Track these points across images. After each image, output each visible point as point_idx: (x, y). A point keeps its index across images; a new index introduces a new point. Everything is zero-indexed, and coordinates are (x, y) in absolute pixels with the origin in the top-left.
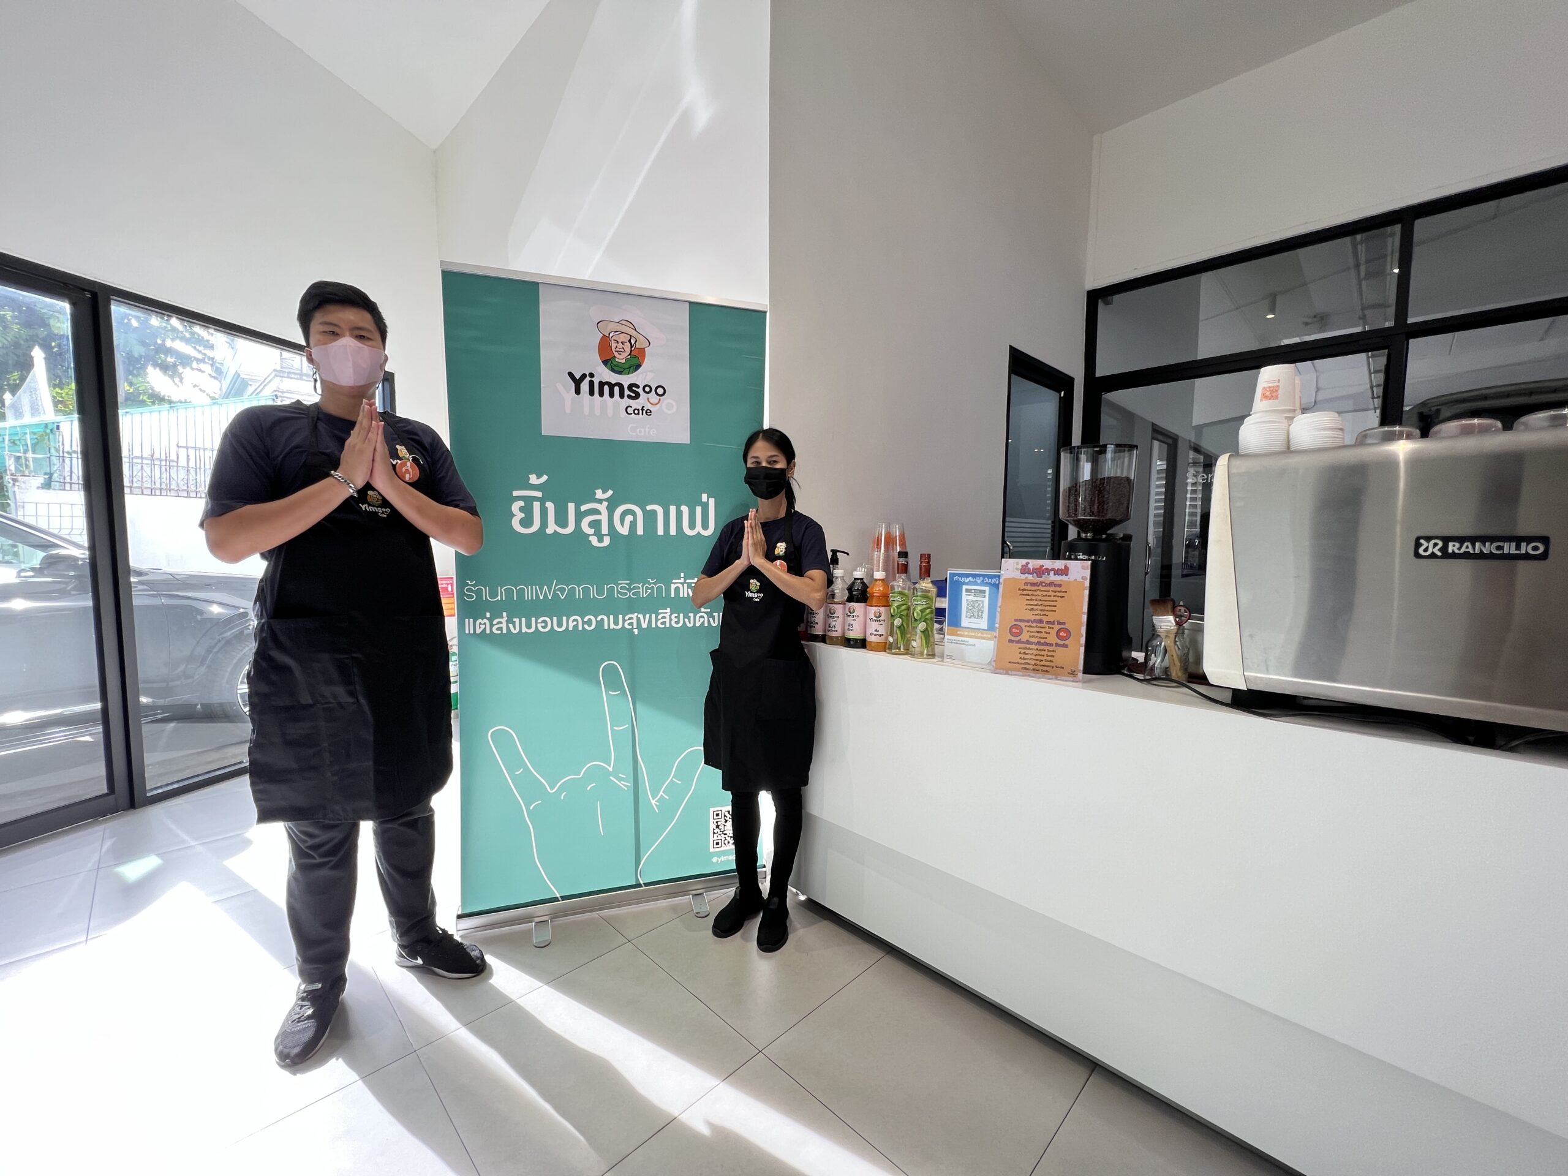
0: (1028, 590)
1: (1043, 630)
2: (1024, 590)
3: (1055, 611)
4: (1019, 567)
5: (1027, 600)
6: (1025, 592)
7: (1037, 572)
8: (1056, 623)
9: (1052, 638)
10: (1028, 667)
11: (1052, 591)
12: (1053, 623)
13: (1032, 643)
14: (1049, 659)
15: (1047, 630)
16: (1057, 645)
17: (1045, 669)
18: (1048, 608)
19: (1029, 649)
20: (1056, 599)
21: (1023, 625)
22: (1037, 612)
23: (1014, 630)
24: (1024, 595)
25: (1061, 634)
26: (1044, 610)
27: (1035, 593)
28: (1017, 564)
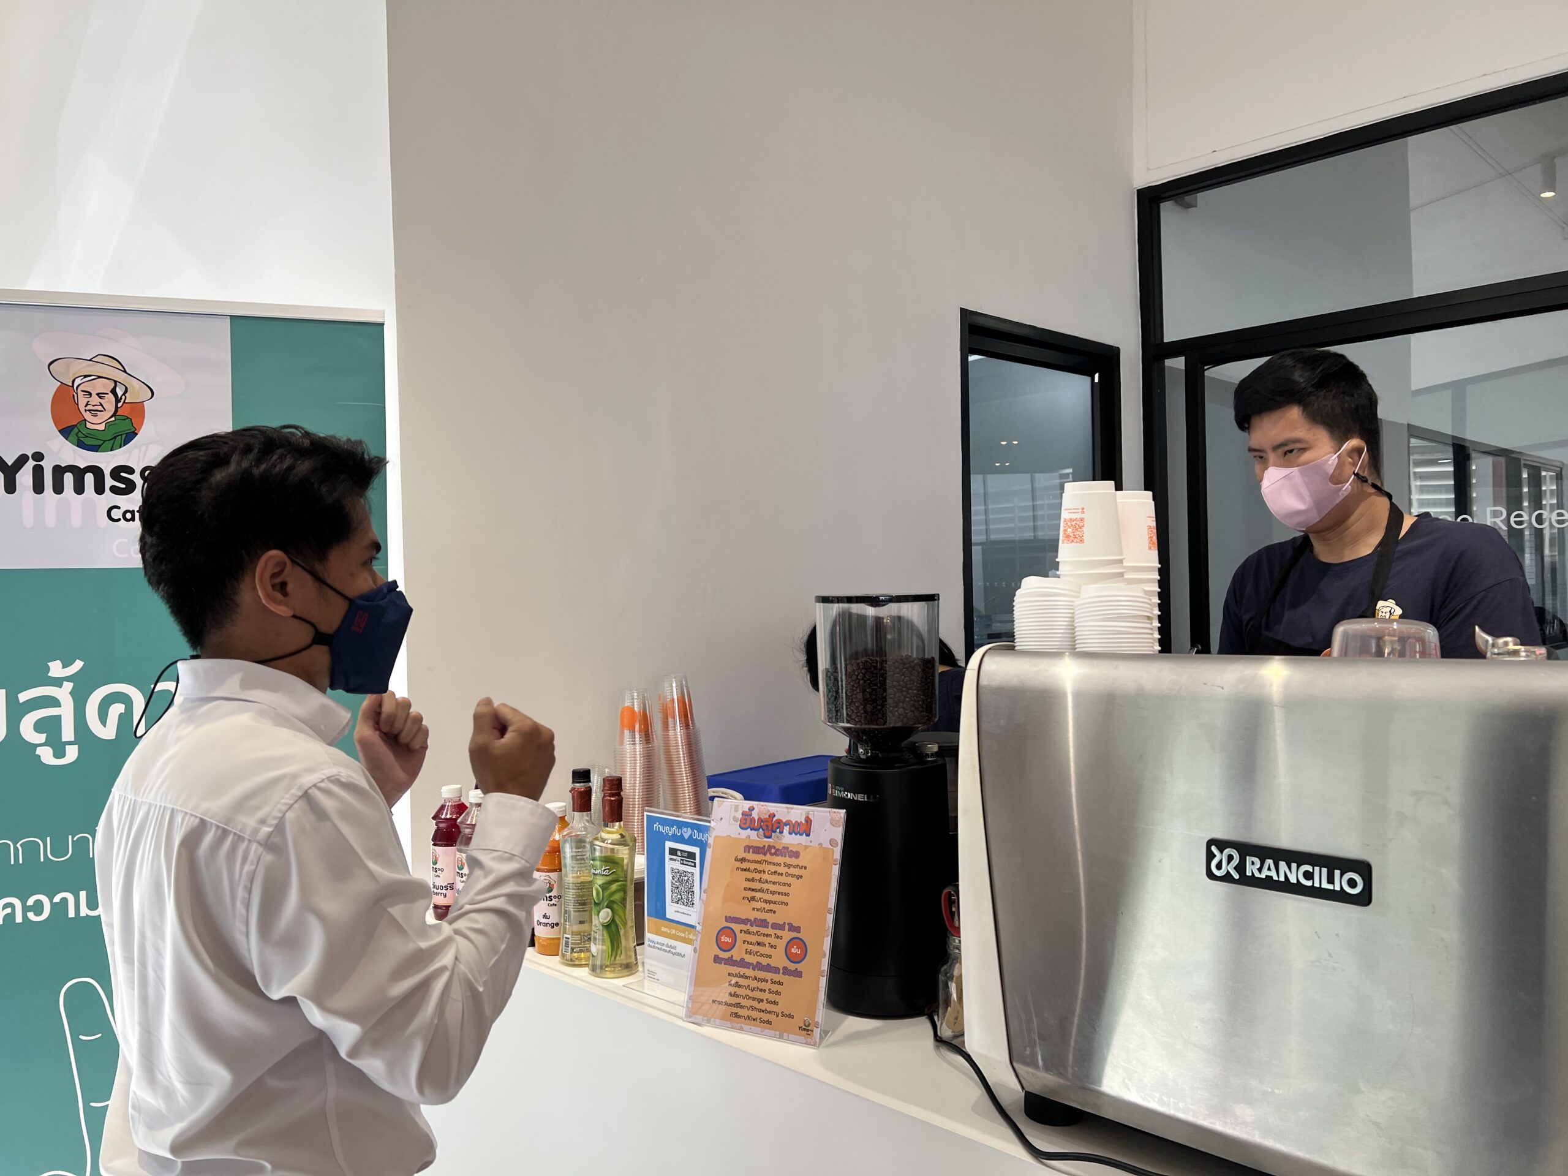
0: (749, 861)
1: (766, 940)
2: (743, 860)
3: (786, 904)
4: (740, 816)
5: (747, 880)
6: (745, 865)
7: (765, 828)
8: (787, 927)
9: (779, 960)
10: (743, 1012)
11: (786, 865)
12: (781, 927)
13: (747, 965)
14: (772, 997)
15: (773, 941)
16: (786, 972)
17: (766, 1017)
18: (776, 898)
19: (744, 977)
20: (789, 880)
21: (736, 927)
22: (759, 905)
23: (723, 939)
24: (742, 870)
25: (793, 950)
26: (770, 902)
27: (759, 867)
28: (736, 810)
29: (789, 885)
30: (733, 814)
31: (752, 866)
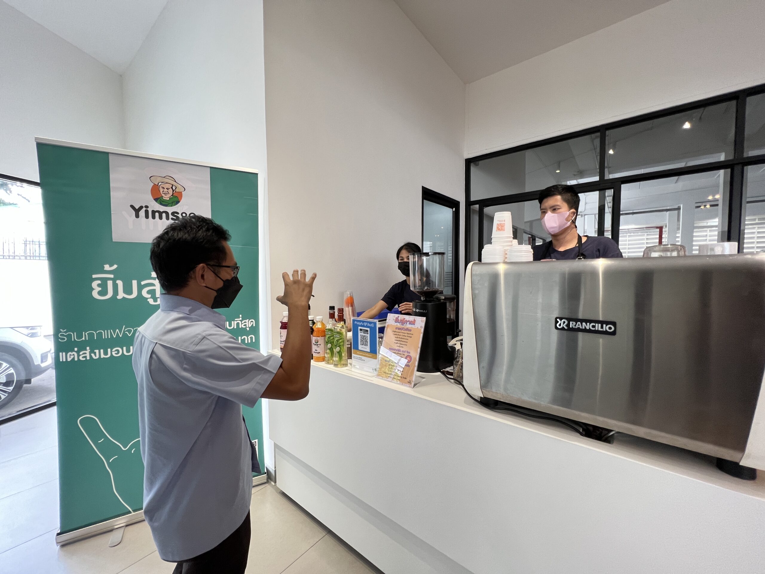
0: (397, 332)
2: (395, 332)
3: (406, 345)
4: (395, 319)
5: (396, 337)
6: (395, 333)
7: (402, 322)
11: (407, 333)
12: (405, 352)
18: (404, 343)
22: (399, 345)
25: (408, 359)
26: (402, 344)
27: (400, 334)
28: (394, 317)
29: (408, 339)
30: (393, 318)
31: (397, 333)
